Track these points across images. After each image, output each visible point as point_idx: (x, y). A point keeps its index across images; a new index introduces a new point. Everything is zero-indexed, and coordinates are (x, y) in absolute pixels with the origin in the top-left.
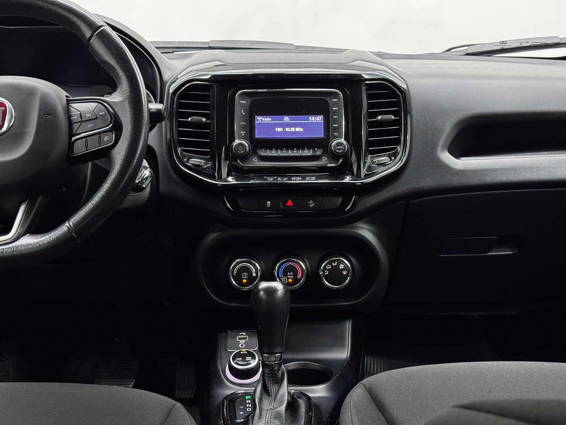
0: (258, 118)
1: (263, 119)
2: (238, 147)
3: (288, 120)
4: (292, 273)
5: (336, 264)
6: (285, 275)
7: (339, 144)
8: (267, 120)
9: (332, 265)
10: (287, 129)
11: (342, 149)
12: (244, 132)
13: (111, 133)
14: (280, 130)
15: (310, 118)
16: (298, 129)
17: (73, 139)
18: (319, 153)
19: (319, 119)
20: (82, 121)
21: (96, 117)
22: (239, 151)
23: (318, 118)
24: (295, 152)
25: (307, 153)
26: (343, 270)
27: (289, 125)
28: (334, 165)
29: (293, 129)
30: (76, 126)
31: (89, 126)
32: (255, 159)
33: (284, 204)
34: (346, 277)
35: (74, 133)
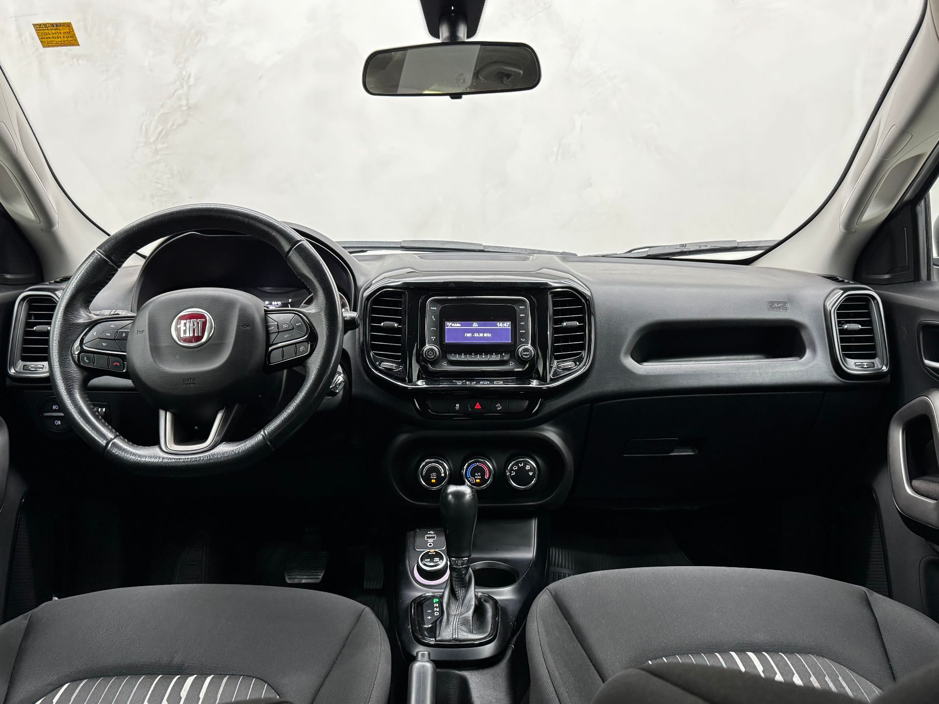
0: (448, 324)
1: (453, 325)
2: (428, 352)
3: (477, 326)
4: (479, 474)
5: (522, 465)
6: (473, 475)
7: (526, 350)
8: (457, 325)
9: (518, 466)
10: (476, 335)
11: (529, 354)
12: (435, 337)
13: (306, 343)
14: (469, 335)
15: (498, 324)
16: (485, 335)
17: (270, 349)
18: (506, 357)
19: (507, 325)
20: (279, 332)
21: (292, 328)
22: (430, 356)
23: (505, 324)
24: (483, 356)
25: (495, 357)
26: (529, 471)
27: (478, 331)
28: (521, 370)
29: (481, 335)
30: (273, 337)
31: (286, 336)
32: (445, 363)
33: (473, 408)
34: (532, 478)
35: (271, 343)
